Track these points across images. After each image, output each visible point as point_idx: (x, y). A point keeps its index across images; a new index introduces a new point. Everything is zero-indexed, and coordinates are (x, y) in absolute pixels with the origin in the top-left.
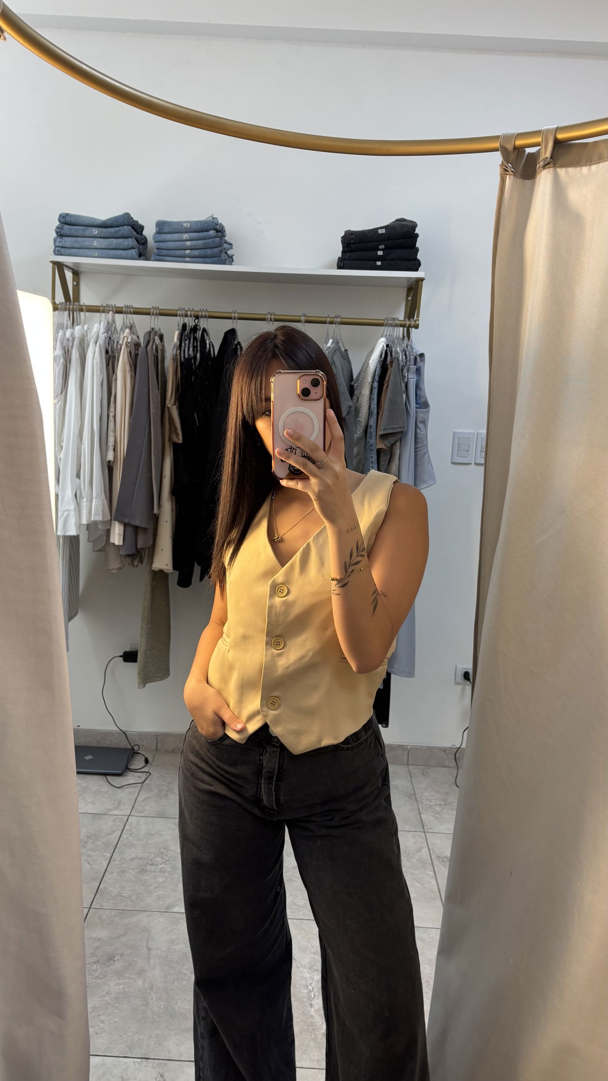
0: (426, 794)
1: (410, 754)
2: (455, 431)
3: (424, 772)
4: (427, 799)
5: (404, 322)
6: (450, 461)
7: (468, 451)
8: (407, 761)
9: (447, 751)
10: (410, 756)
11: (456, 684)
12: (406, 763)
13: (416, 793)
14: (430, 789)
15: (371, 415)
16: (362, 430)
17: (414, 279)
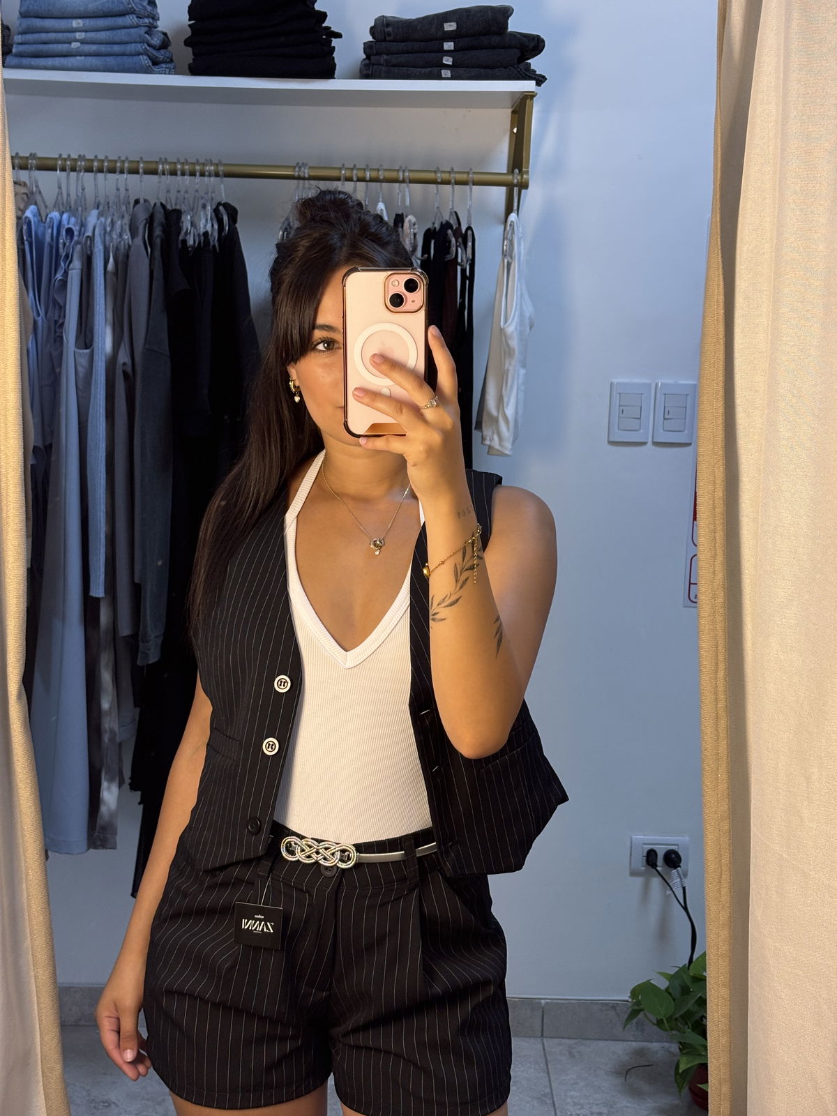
0: (573, 1093)
1: (545, 1017)
2: (615, 381)
3: (572, 1050)
4: (575, 1104)
5: (509, 177)
6: (606, 442)
7: (638, 419)
8: (540, 1029)
9: (618, 1008)
10: (545, 1021)
11: (634, 873)
12: (540, 1035)
13: (554, 1092)
14: (582, 1084)
17: (519, 95)
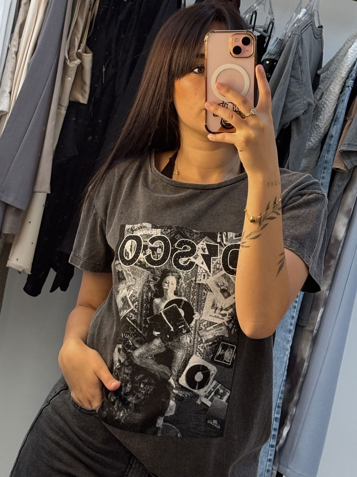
15: (335, 121)
16: (319, 138)
